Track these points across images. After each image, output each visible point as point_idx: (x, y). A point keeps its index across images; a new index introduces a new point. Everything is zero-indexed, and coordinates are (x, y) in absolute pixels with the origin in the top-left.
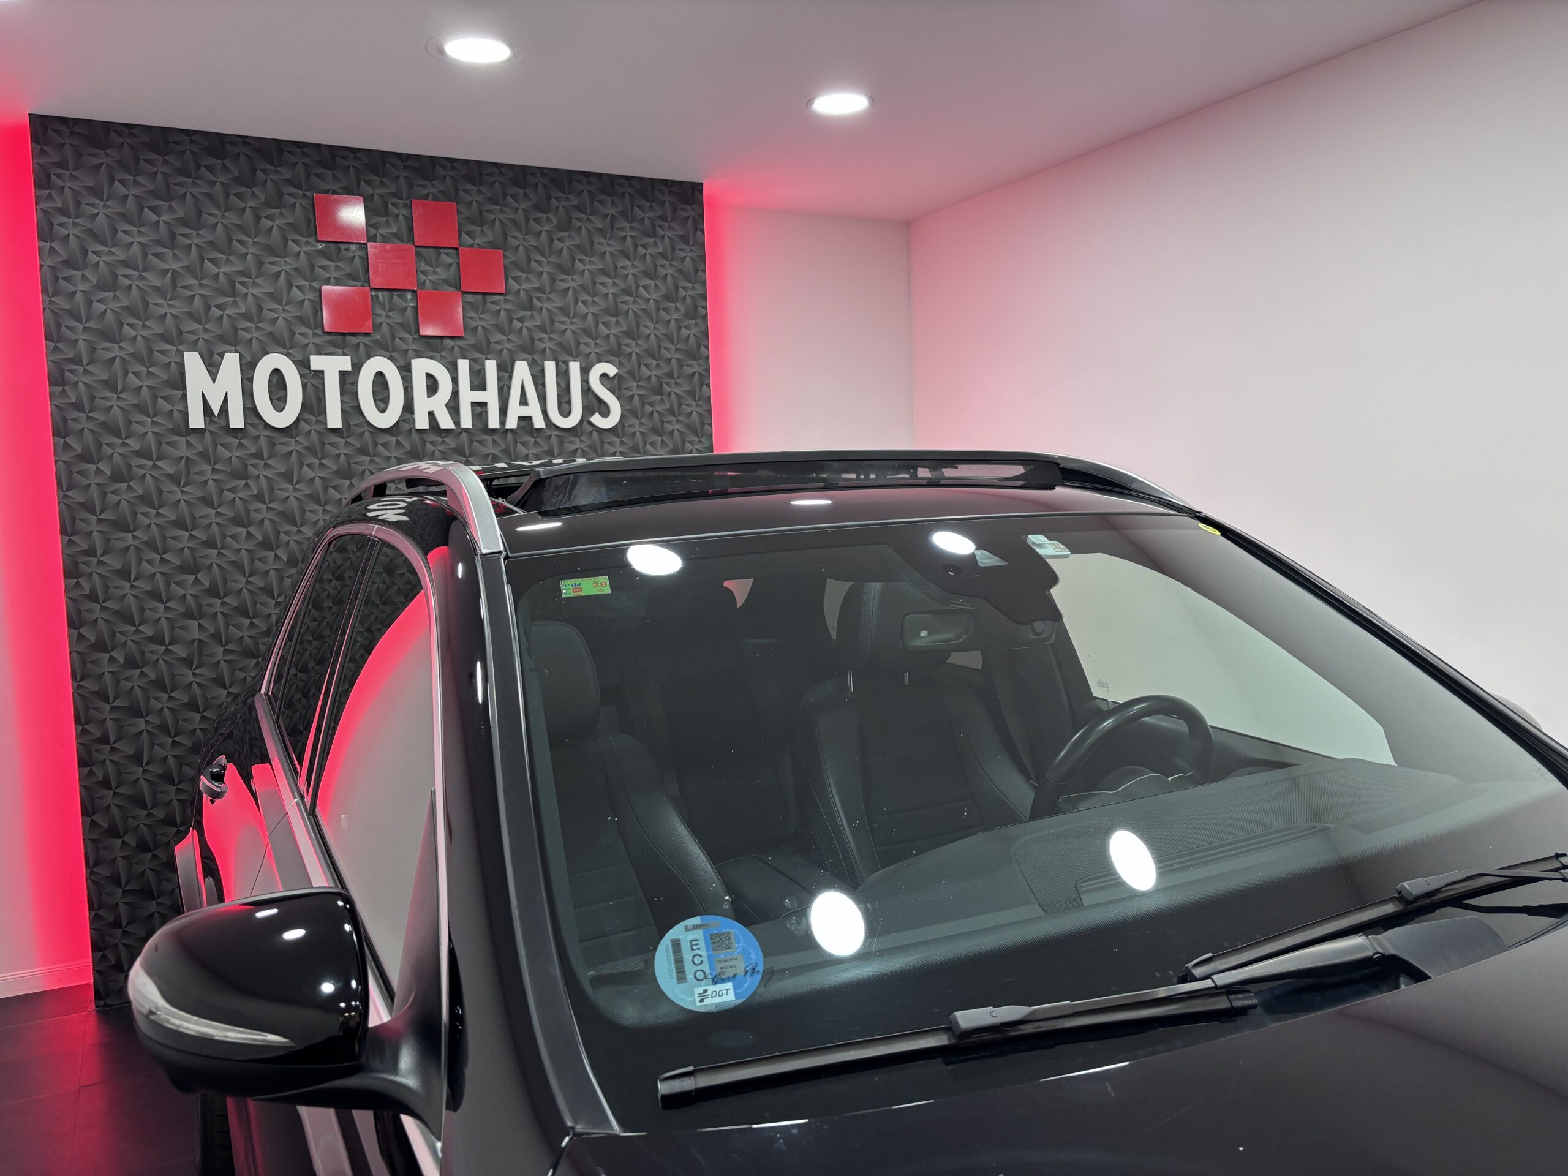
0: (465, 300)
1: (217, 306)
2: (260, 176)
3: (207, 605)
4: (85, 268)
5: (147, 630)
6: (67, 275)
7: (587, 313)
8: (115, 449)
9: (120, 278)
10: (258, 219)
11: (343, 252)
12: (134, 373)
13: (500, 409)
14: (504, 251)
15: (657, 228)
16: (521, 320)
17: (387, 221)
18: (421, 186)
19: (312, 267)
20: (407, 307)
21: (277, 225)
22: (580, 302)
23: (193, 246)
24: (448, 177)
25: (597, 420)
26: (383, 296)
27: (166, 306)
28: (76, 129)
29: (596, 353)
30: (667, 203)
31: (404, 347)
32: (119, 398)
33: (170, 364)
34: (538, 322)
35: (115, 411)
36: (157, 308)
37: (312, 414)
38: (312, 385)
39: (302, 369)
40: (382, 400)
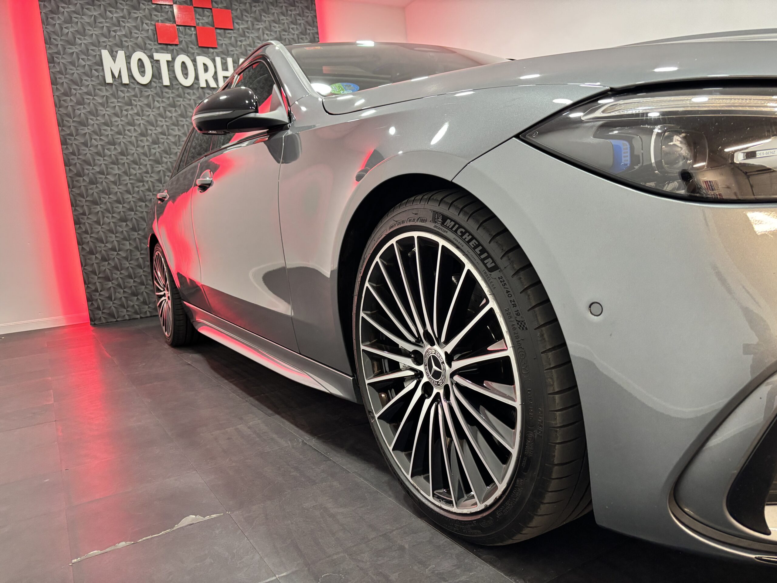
0: (216, 31)
1: (114, 31)
3: (120, 159)
4: (59, 14)
5: (97, 169)
6: (52, 16)
8: (78, 91)
9: (73, 18)
11: (164, 9)
12: (82, 59)
16: (241, 41)
19: (151, 15)
20: (192, 34)
22: (265, 34)
23: (102, 6)
26: (182, 29)
27: (92, 30)
31: (193, 51)
32: (77, 69)
33: (96, 55)
34: (248, 43)
35: (75, 75)
36: (89, 31)
37: (156, 79)
38: (155, 66)
39: (151, 59)
40: (186, 74)
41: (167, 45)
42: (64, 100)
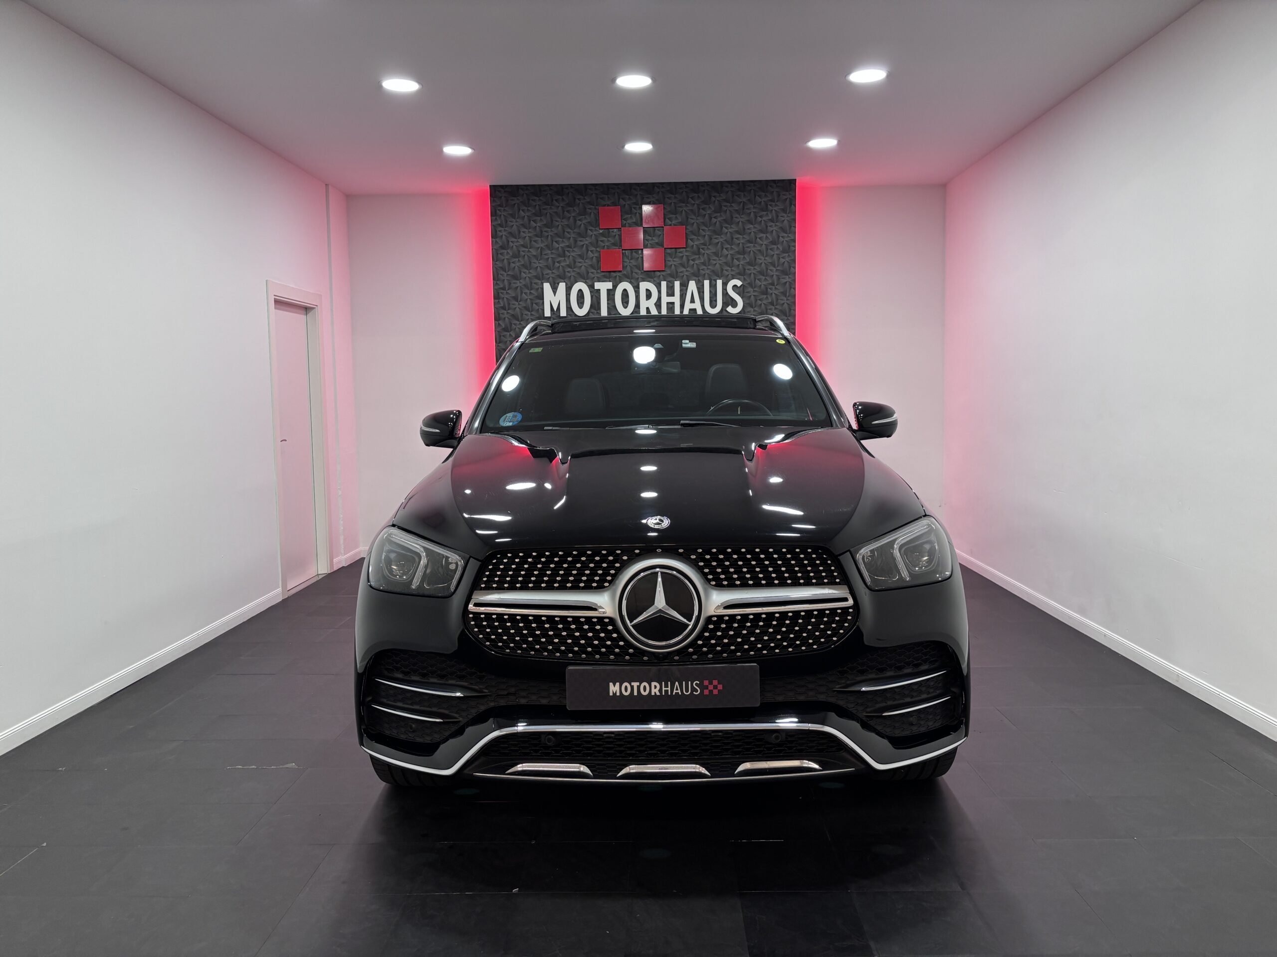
0: (666, 251)
1: (557, 262)
2: (577, 201)
4: (508, 249)
6: (501, 252)
7: (728, 254)
8: (517, 326)
9: (521, 252)
10: (575, 221)
12: (524, 293)
13: (680, 305)
14: (686, 226)
15: (769, 206)
17: (631, 217)
18: (648, 198)
19: (597, 241)
20: (639, 257)
21: (584, 224)
22: (724, 249)
23: (549, 236)
24: (660, 193)
25: (730, 309)
26: (628, 252)
28: (506, 190)
29: (732, 274)
30: (775, 192)
31: (637, 277)
32: (519, 304)
33: (538, 289)
34: (702, 261)
35: (518, 309)
36: (534, 264)
37: (595, 310)
38: (596, 296)
39: (591, 289)
40: (625, 303)
42: (503, 336)
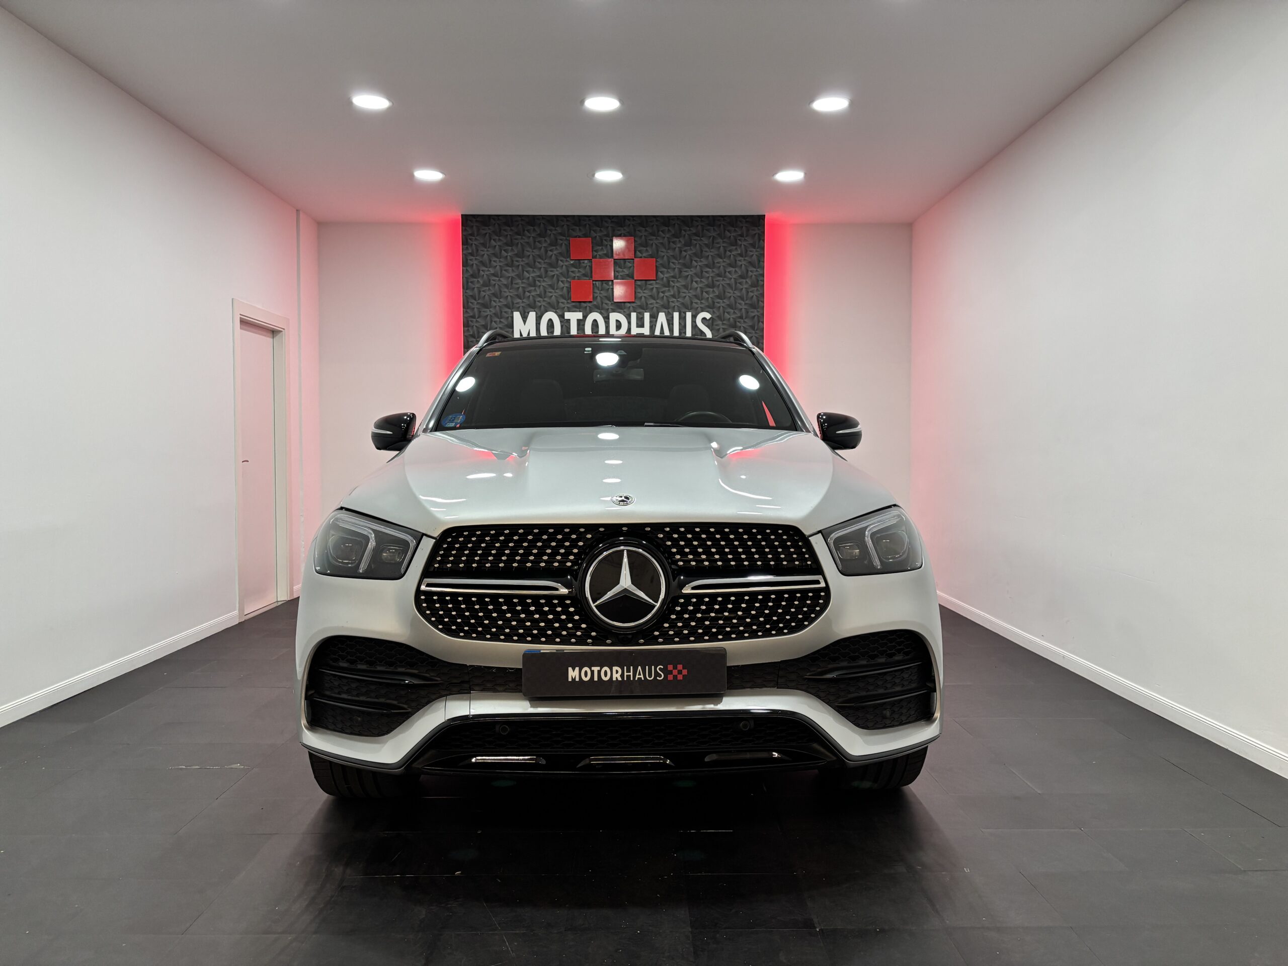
0: (636, 283)
1: (528, 292)
2: (548, 232)
4: (479, 278)
6: (472, 280)
10: (546, 251)
11: (582, 264)
14: (656, 259)
15: (738, 241)
16: (663, 292)
17: (602, 248)
18: (618, 230)
19: (568, 272)
20: (609, 289)
21: (555, 255)
24: (631, 225)
26: (598, 284)
27: (508, 292)
28: (478, 219)
29: (701, 307)
30: (744, 228)
31: (607, 307)
33: (508, 317)
34: (672, 293)
36: (505, 293)
38: (566, 325)
39: (561, 318)
41: (580, 302)
